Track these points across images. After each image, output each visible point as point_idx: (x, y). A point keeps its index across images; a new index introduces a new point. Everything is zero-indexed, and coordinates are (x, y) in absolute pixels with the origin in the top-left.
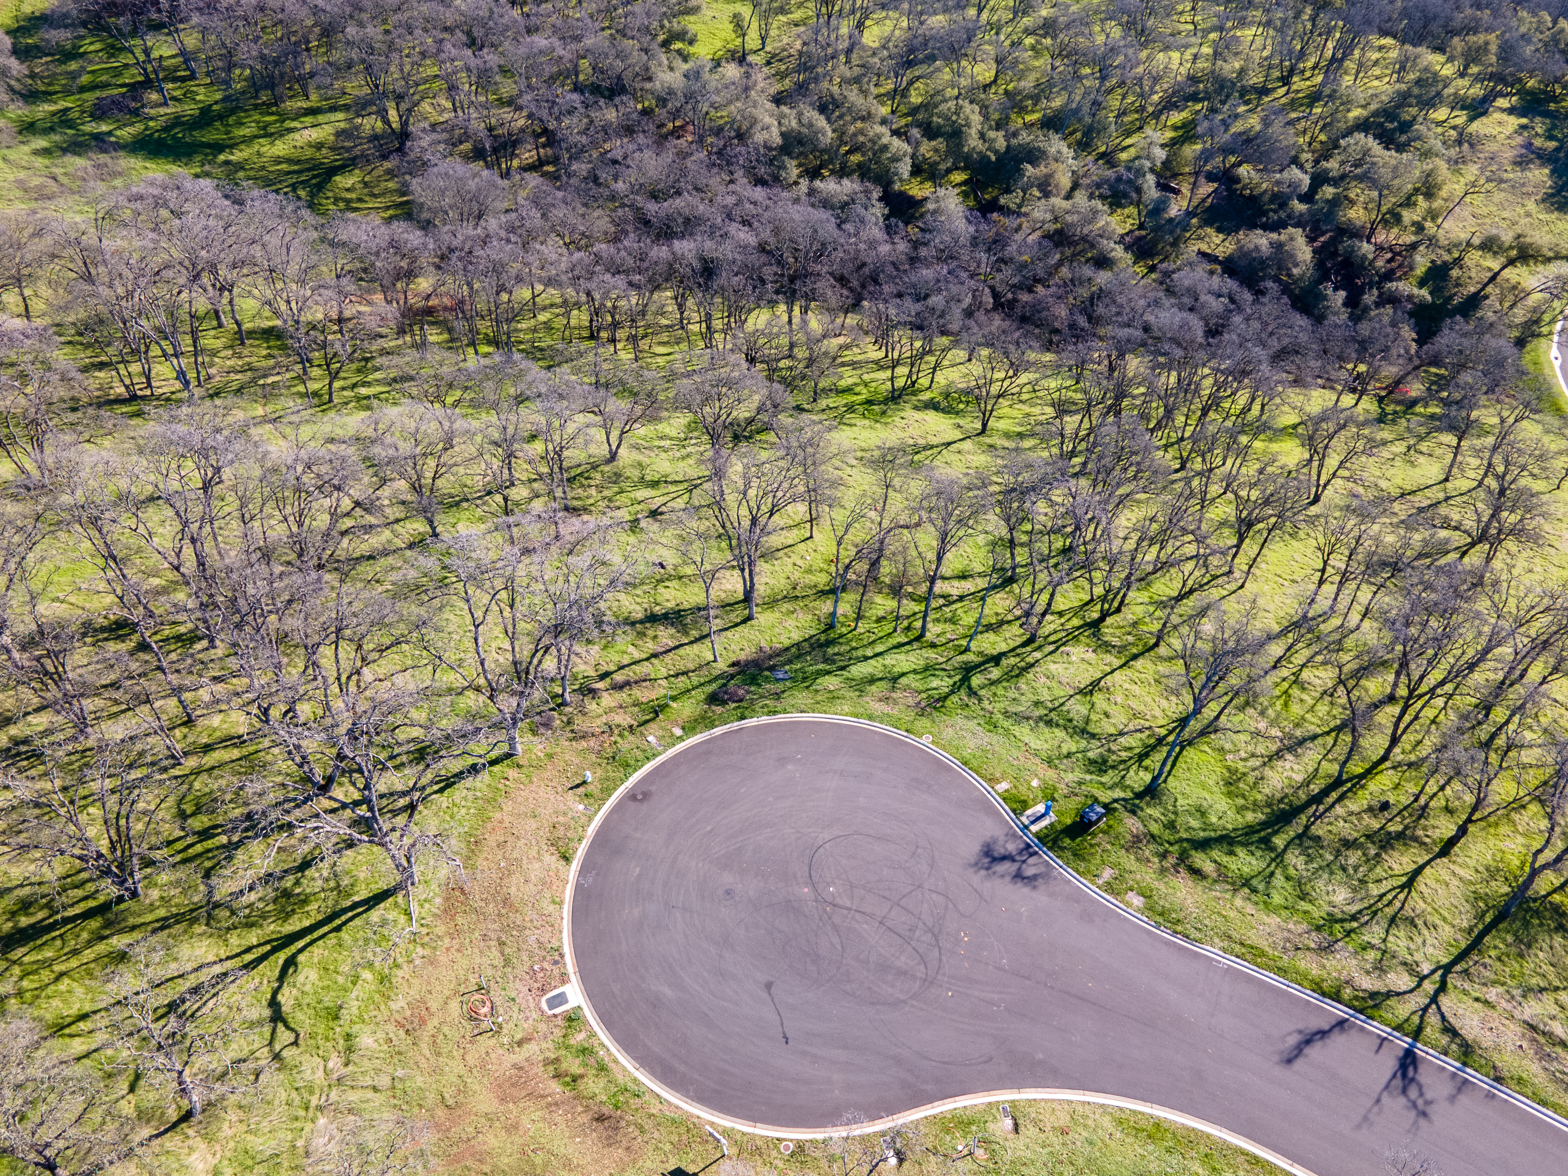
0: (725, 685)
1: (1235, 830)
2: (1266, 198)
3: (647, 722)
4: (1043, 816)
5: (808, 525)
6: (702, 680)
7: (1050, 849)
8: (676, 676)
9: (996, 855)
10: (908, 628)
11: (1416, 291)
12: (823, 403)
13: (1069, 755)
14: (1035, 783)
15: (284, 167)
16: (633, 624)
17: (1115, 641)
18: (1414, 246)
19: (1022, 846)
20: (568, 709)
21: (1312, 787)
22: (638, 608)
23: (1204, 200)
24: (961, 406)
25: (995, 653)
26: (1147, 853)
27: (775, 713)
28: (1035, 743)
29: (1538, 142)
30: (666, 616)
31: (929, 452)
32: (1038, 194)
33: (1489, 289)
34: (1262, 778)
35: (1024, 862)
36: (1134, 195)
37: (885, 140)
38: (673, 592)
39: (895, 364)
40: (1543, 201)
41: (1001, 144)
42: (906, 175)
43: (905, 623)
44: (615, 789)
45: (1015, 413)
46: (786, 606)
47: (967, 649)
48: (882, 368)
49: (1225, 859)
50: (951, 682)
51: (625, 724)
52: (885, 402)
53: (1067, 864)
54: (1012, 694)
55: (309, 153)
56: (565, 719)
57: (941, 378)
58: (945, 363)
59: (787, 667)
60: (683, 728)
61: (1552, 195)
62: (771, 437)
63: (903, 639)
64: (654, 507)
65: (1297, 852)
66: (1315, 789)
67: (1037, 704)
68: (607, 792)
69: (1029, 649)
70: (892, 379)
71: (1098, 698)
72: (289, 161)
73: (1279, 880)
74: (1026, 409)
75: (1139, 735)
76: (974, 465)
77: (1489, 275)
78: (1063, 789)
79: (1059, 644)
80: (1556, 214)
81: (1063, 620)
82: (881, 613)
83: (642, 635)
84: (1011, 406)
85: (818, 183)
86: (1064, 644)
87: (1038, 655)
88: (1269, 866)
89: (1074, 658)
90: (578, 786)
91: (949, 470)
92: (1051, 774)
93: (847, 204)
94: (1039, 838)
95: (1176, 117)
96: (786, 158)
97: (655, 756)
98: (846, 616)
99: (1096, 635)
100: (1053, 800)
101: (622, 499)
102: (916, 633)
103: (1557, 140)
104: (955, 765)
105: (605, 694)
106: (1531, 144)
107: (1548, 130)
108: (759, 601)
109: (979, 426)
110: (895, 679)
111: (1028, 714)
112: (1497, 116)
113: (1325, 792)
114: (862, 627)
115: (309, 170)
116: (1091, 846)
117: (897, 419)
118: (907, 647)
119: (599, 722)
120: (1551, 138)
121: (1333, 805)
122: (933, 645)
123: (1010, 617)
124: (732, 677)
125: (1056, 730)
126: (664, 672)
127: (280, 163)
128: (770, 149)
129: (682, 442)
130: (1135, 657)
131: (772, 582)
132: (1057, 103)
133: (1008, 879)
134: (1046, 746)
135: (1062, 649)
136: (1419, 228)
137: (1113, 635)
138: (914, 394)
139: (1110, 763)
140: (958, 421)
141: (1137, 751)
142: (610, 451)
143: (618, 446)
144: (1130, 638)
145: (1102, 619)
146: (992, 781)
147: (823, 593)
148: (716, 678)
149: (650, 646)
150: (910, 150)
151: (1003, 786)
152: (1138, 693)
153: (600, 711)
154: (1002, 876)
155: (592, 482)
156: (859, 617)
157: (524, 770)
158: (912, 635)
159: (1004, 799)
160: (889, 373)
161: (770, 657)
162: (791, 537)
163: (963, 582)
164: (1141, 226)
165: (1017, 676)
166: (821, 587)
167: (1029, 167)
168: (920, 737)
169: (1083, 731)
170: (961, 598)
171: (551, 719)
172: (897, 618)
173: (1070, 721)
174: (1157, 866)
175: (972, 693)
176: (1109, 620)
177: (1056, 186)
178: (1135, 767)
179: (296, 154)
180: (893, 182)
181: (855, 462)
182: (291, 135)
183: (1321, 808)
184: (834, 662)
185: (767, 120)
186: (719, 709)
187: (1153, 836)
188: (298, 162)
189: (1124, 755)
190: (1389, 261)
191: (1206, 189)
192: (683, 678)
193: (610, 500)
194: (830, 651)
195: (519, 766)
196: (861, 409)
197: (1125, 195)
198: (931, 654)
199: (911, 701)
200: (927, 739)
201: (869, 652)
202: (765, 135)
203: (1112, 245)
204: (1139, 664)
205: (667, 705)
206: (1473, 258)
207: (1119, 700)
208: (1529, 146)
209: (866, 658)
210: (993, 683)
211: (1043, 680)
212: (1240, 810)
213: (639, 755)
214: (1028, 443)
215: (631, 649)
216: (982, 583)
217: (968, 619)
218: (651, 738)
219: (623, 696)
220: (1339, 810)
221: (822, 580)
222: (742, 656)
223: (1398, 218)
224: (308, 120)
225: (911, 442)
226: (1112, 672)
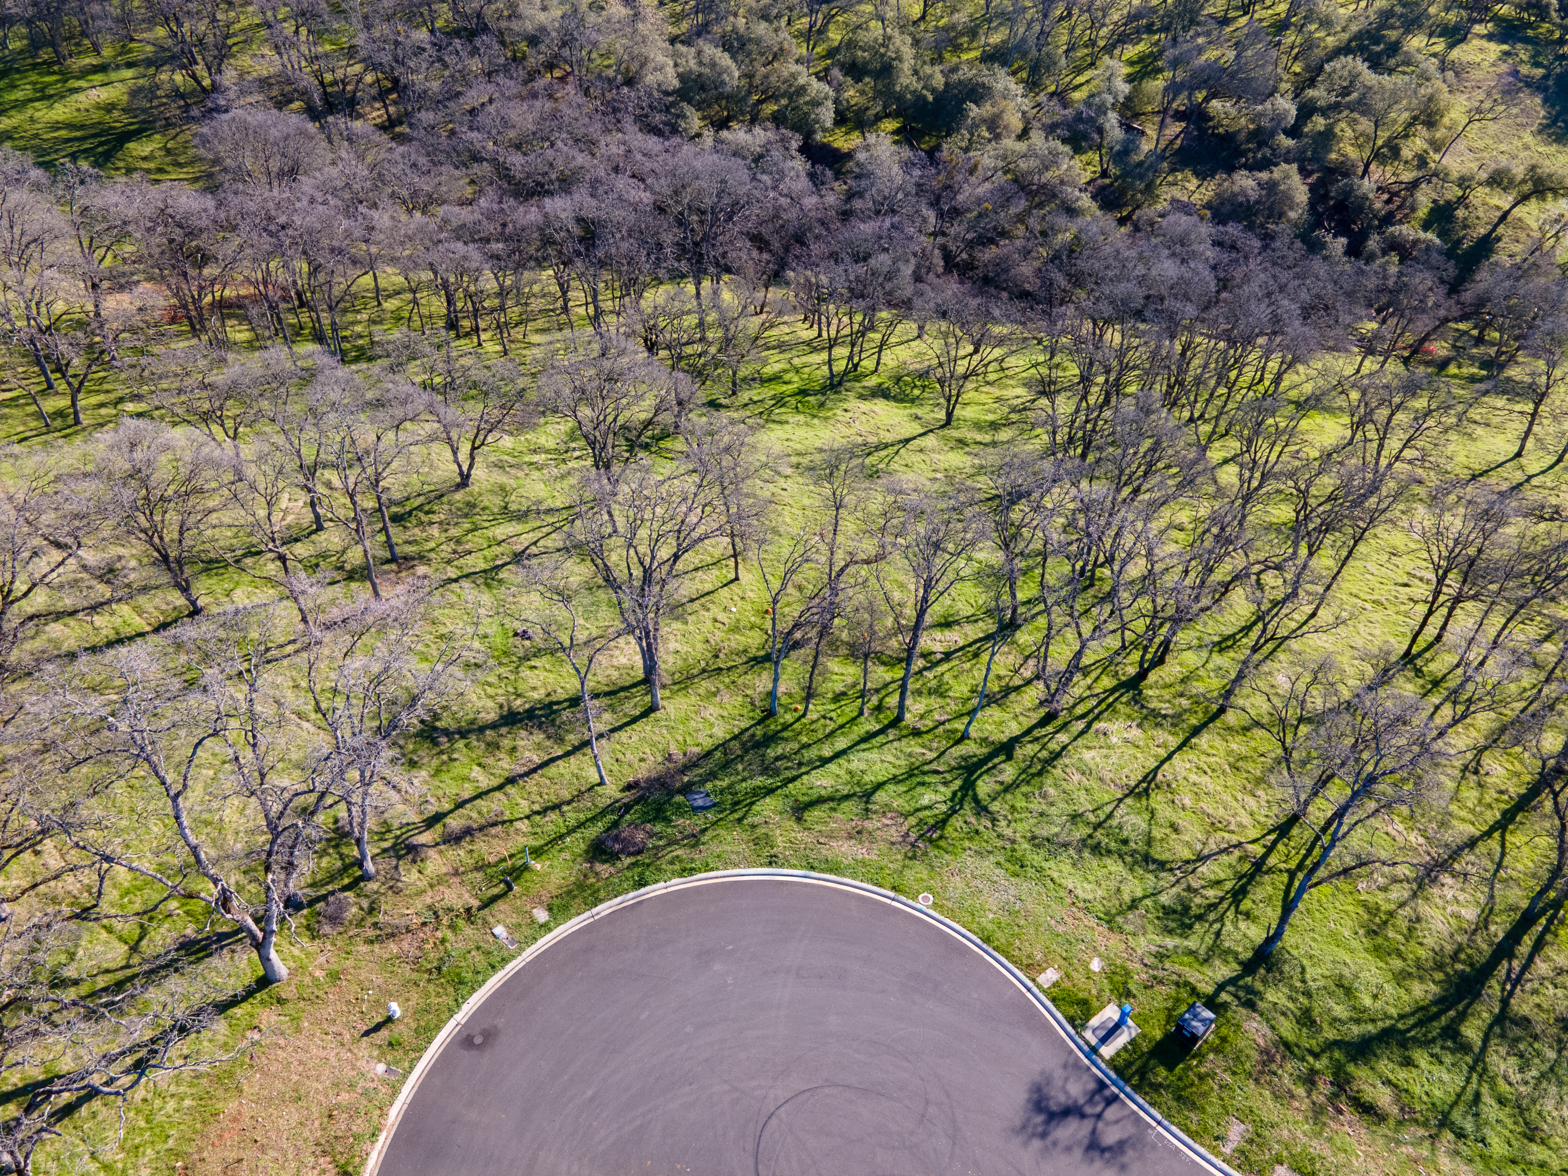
0: (615, 824)
1: (1402, 1017)
2: (1242, 136)
3: (494, 899)
4: (1117, 1026)
5: (731, 562)
6: (582, 817)
7: (1137, 1088)
8: (543, 812)
9: (1054, 1108)
10: (879, 708)
11: (1422, 235)
12: (744, 396)
13: (1134, 905)
14: (1096, 965)
15: (63, 133)
16: (482, 729)
17: (1165, 709)
18: (1414, 185)
19: (1092, 1086)
20: (372, 886)
21: (1493, 928)
22: (490, 704)
23: (1172, 142)
24: (916, 392)
25: (1004, 738)
26: (1286, 1080)
27: (692, 871)
28: (1085, 890)
29: (1524, 70)
30: (530, 714)
31: (883, 453)
32: (987, 135)
33: (1501, 230)
34: (1418, 920)
35: (1099, 1116)
36: (1096, 136)
37: (801, 81)
38: (542, 674)
39: (832, 344)
40: (1540, 132)
41: (939, 81)
42: (829, 124)
43: (875, 701)
44: (438, 1028)
45: (983, 398)
46: (705, 685)
47: (964, 737)
48: (815, 350)
49: (1401, 1075)
50: (947, 792)
51: (459, 905)
52: (823, 390)
53: (1168, 1117)
54: (1037, 805)
55: (96, 116)
56: (365, 904)
57: (889, 359)
58: (893, 340)
59: (709, 786)
60: (550, 909)
61: (1548, 126)
62: (678, 444)
63: (873, 726)
64: (519, 548)
65: (1503, 1051)
66: (1498, 929)
67: (1075, 817)
68: (426, 1034)
69: (1050, 729)
70: (830, 362)
71: (1157, 800)
72: (70, 126)
73: (1490, 1109)
74: (996, 392)
75: (1225, 859)
76: (942, 466)
77: (1499, 214)
78: (1140, 975)
79: (1091, 718)
80: (1554, 148)
81: (1089, 681)
82: (839, 687)
83: (493, 747)
84: (976, 390)
85: (725, 134)
86: (1097, 718)
87: (1063, 738)
88: (1468, 1080)
89: (1114, 740)
90: (378, 1028)
91: (911, 476)
92: (1115, 942)
93: (761, 156)
94: (1116, 1069)
95: (1132, 51)
96: (684, 104)
97: (504, 961)
98: (790, 695)
99: (1138, 700)
100: (1128, 994)
101: (475, 540)
102: (892, 715)
103: (1544, 67)
104: (972, 943)
105: (432, 853)
106: (1518, 72)
107: (1533, 57)
108: (667, 680)
109: (942, 415)
110: (867, 796)
111: (1063, 838)
112: (1476, 42)
113: (1514, 936)
114: (815, 710)
115: (94, 136)
116: (1201, 1078)
117: (839, 412)
118: (881, 739)
119: (419, 904)
120: (1537, 65)
121: (1530, 959)
122: (916, 733)
123: (1017, 681)
124: (627, 808)
125: (1108, 861)
126: (525, 807)
127: (59, 129)
128: (667, 93)
129: (561, 454)
130: (1196, 731)
131: (683, 649)
132: (995, 39)
133: (1078, 1153)
134: (1100, 893)
135: (1096, 725)
136: (1422, 161)
137: (1160, 699)
138: (857, 379)
139: (1195, 911)
140: (914, 410)
141: (1228, 885)
142: (461, 473)
143: (471, 467)
144: (1185, 703)
145: (1142, 675)
146: (1032, 968)
147: (757, 662)
148: (603, 813)
149: (505, 765)
150: (831, 93)
151: (1049, 976)
152: (1211, 788)
153: (423, 884)
154: (1068, 1149)
155: (435, 518)
156: (809, 694)
157: (289, 1008)
158: (887, 717)
159: (1054, 1000)
160: (824, 356)
161: (685, 769)
162: (708, 580)
163: (947, 633)
164: (1104, 174)
165: (1040, 773)
166: (753, 652)
167: (973, 106)
168: (915, 898)
169: (1147, 859)
170: (948, 656)
171: (342, 907)
172: (862, 694)
173: (1125, 842)
174: (1305, 1105)
175: (981, 809)
176: (1152, 677)
177: (1006, 127)
178: (1230, 914)
179: (80, 118)
180: (814, 132)
181: (789, 471)
182: (75, 97)
183: (1516, 964)
184: (777, 773)
185: (660, 59)
186: (604, 869)
187: (1287, 1045)
188: (82, 127)
189: (1212, 894)
190: (1388, 202)
191: (1175, 128)
192: (553, 816)
193: (458, 542)
194: (771, 753)
195: (280, 1001)
196: (793, 401)
197: (1085, 137)
198: (914, 747)
199: (894, 834)
200: (924, 902)
201: (827, 752)
202: (659, 76)
203: (1077, 193)
204: (1203, 741)
205: (525, 868)
206: (1480, 195)
207: (1187, 802)
208: (1515, 73)
209: (824, 761)
210: (1008, 788)
211: (1077, 777)
212: (1401, 978)
213: (478, 958)
214: (1004, 435)
215: (476, 772)
216: (974, 632)
217: (960, 689)
218: (499, 930)
219: (460, 854)
220: (1541, 967)
221: (754, 641)
222: (642, 772)
223: (1395, 152)
224: (98, 78)
225: (860, 440)
226: (1169, 757)
